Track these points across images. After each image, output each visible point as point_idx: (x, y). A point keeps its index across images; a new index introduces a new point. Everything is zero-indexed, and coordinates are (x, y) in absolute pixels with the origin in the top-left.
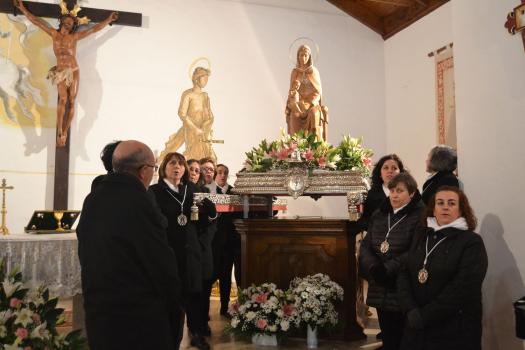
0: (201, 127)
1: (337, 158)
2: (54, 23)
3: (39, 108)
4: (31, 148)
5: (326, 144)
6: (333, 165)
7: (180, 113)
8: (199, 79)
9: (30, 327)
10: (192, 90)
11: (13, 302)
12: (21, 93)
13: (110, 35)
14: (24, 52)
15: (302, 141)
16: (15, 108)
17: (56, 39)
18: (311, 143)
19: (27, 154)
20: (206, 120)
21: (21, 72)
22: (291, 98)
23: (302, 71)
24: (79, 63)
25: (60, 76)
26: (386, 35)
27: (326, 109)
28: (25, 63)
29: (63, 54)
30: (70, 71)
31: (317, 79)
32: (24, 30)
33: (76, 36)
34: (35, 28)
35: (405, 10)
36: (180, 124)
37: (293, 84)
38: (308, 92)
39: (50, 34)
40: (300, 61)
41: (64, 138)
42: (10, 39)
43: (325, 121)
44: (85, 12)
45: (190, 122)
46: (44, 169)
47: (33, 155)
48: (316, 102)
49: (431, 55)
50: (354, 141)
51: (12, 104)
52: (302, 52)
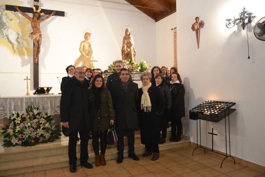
0: (88, 55)
1: (139, 68)
2: (31, 15)
3: (26, 48)
4: (24, 64)
5: (136, 64)
6: (138, 70)
7: (80, 50)
8: (87, 37)
9: (44, 124)
10: (84, 41)
11: (37, 117)
12: (19, 42)
13: (52, 20)
14: (19, 26)
15: (128, 62)
16: (17, 48)
17: (32, 22)
18: (131, 63)
19: (22, 66)
20: (90, 53)
21: (18, 34)
22: (123, 47)
23: (127, 37)
24: (41, 31)
25: (35, 37)
26: (156, 20)
27: (135, 51)
28: (20, 31)
29: (35, 28)
30: (38, 34)
31: (132, 40)
32: (19, 18)
33: (40, 20)
34: (23, 17)
35: (163, 12)
36: (80, 54)
37: (124, 42)
38: (129, 45)
39: (29, 20)
40: (126, 34)
41: (37, 60)
42: (13, 21)
43: (135, 55)
44: (43, 11)
45: (84, 53)
46: (29, 72)
47: (24, 67)
48: (132, 49)
49: (172, 29)
50: (145, 62)
51: (15, 47)
52: (127, 31)
